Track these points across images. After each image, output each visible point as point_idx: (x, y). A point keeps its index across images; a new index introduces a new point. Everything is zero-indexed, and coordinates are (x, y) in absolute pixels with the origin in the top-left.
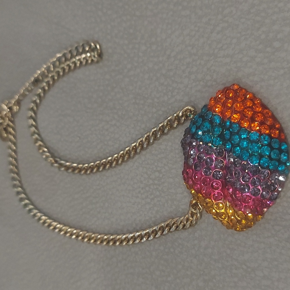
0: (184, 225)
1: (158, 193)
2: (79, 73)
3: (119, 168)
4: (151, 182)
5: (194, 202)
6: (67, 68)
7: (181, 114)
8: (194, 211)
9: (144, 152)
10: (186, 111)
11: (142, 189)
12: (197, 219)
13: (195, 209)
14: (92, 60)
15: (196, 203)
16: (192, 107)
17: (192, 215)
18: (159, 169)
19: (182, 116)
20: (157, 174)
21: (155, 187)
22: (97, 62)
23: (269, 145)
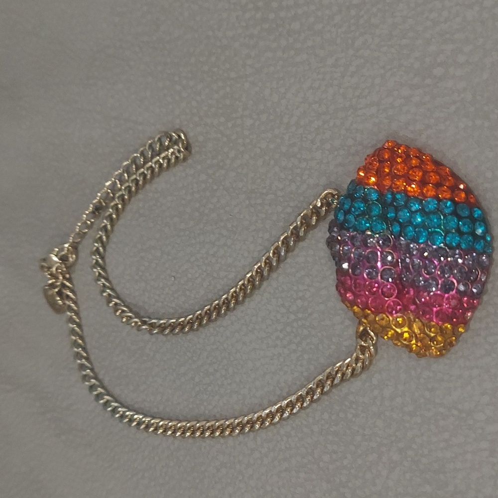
0: (354, 370)
1: (306, 332)
2: (161, 183)
3: (241, 308)
4: (292, 317)
5: (362, 328)
6: (141, 179)
7: (319, 204)
8: (364, 344)
9: (274, 275)
10: (325, 197)
11: (281, 331)
12: (371, 355)
13: (365, 341)
14: (177, 158)
15: (365, 330)
16: (335, 189)
17: (363, 349)
18: (301, 294)
19: (322, 206)
20: (299, 303)
21: (300, 323)
22: (185, 159)
23: (455, 213)
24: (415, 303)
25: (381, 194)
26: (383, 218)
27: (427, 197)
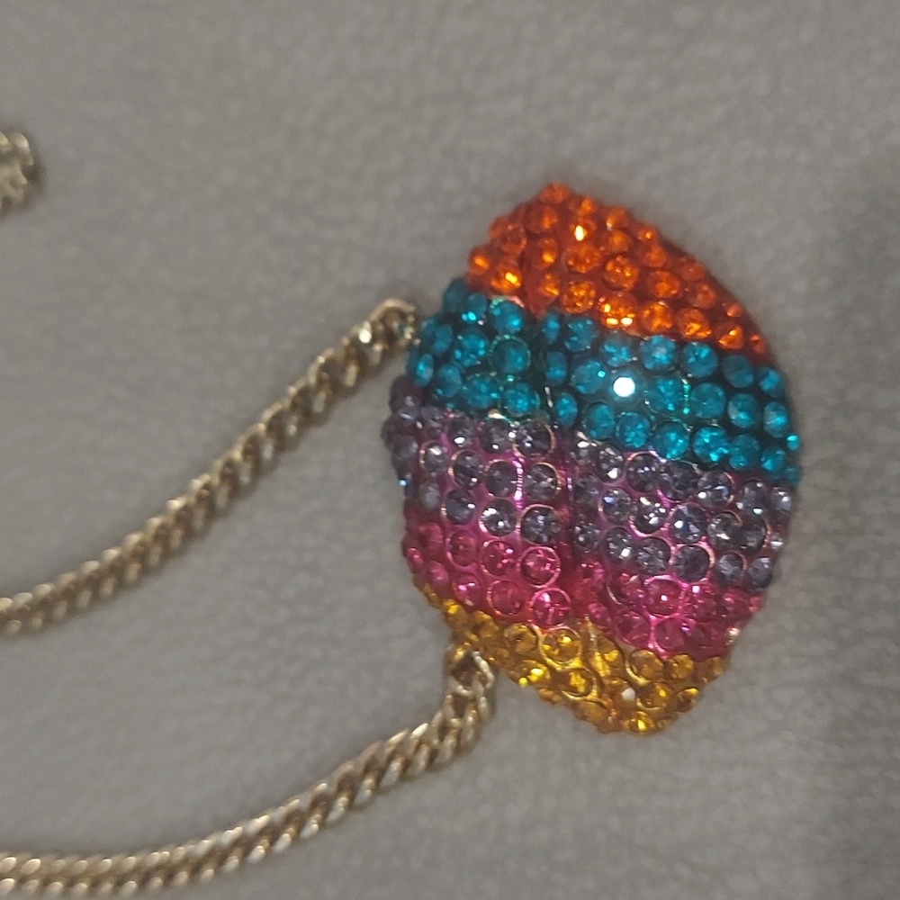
0: (434, 754)
1: (315, 652)
3: (155, 585)
4: (283, 613)
5: (460, 653)
7: (365, 336)
8: (464, 692)
9: (242, 507)
10: (383, 319)
11: (254, 647)
12: (479, 720)
13: (467, 684)
14: (7, 200)
15: (469, 659)
16: (409, 301)
17: (460, 705)
18: (308, 557)
19: (374, 340)
20: (303, 579)
22: (27, 203)
23: (718, 378)
24: (604, 600)
25: (530, 319)
26: (534, 379)
27: (650, 334)
